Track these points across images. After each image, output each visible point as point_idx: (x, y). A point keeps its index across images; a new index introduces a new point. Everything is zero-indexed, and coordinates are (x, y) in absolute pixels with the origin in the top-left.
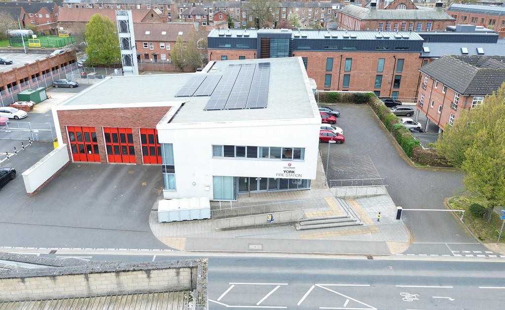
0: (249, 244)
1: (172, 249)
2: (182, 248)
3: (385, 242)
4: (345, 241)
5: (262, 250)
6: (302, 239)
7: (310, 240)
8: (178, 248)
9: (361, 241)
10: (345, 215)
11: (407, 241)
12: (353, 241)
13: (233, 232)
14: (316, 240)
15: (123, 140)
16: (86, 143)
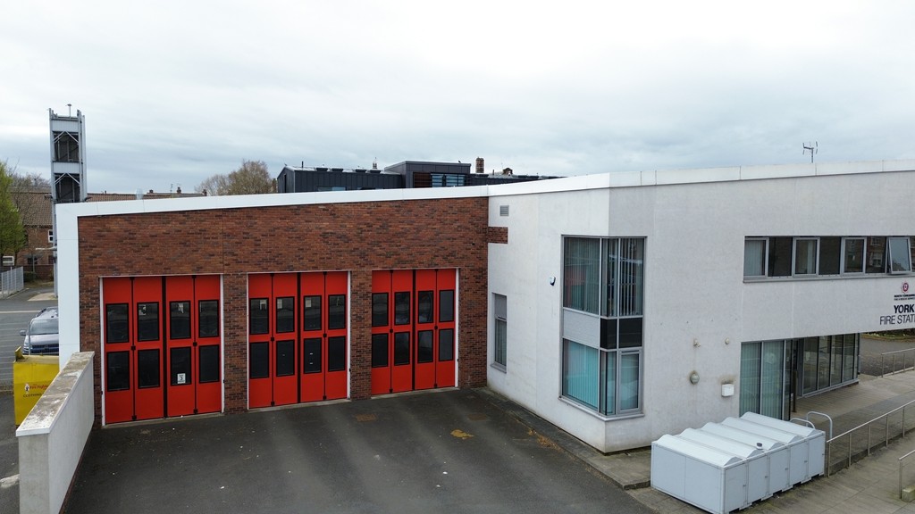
16: (172, 344)
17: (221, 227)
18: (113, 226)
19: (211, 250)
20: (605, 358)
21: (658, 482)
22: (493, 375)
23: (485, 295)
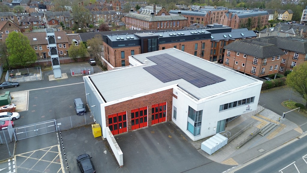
0: (258, 150)
1: (234, 166)
2: (237, 164)
3: (293, 130)
4: (283, 134)
5: (265, 151)
6: (270, 139)
7: (273, 139)
8: (236, 165)
9: (287, 132)
10: (269, 123)
11: (298, 126)
12: (285, 133)
13: (244, 147)
14: (274, 138)
15: (141, 114)
16: (119, 123)
17: (127, 103)
18: (110, 107)
19: (125, 108)
20: (195, 128)
21: (202, 148)
22: (173, 119)
23: (172, 105)
